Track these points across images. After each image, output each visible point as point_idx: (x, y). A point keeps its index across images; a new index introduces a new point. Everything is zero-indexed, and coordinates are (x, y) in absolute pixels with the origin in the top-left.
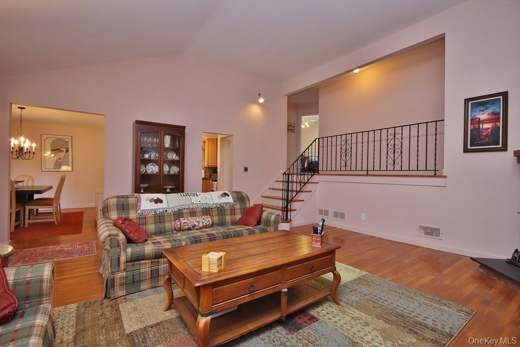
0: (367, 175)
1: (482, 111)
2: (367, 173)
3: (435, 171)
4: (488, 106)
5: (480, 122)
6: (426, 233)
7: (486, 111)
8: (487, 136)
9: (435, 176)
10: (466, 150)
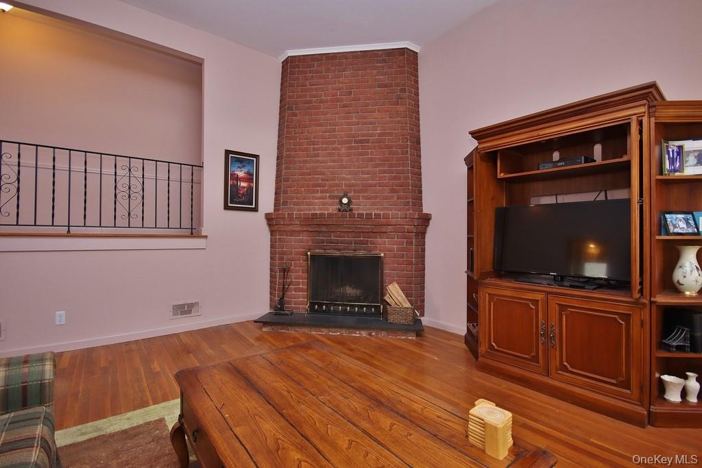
0: (69, 235)
1: (240, 168)
2: (69, 231)
3: (192, 229)
4: (244, 164)
5: (237, 179)
6: (182, 313)
7: (243, 169)
8: (243, 194)
9: (192, 235)
10: (226, 207)
